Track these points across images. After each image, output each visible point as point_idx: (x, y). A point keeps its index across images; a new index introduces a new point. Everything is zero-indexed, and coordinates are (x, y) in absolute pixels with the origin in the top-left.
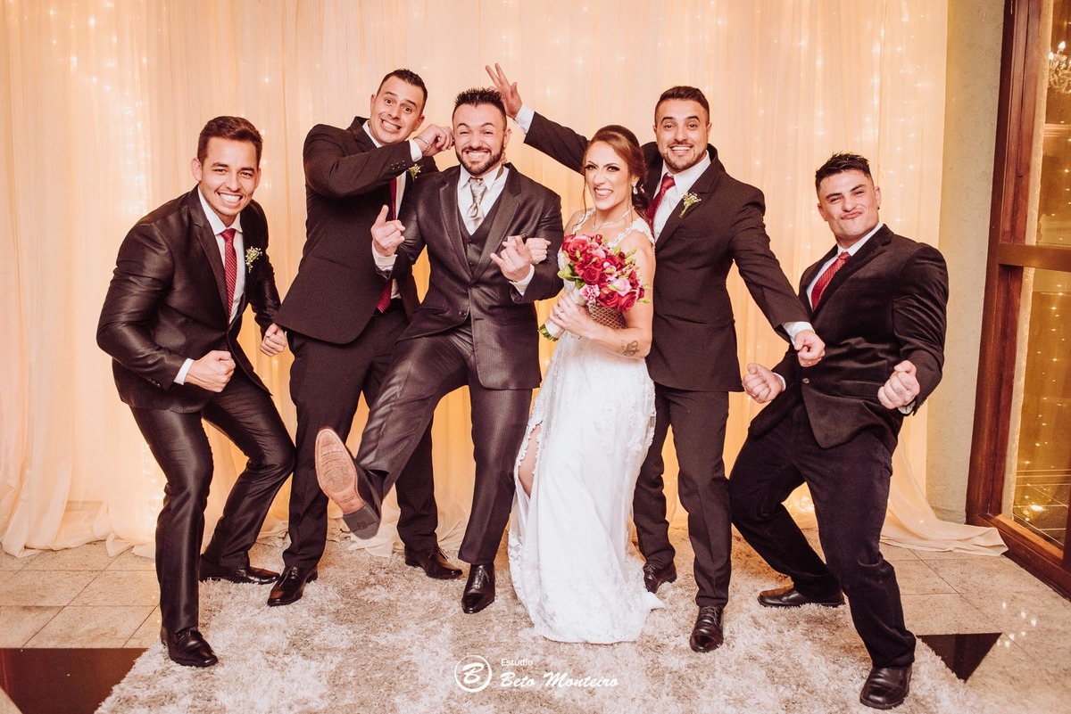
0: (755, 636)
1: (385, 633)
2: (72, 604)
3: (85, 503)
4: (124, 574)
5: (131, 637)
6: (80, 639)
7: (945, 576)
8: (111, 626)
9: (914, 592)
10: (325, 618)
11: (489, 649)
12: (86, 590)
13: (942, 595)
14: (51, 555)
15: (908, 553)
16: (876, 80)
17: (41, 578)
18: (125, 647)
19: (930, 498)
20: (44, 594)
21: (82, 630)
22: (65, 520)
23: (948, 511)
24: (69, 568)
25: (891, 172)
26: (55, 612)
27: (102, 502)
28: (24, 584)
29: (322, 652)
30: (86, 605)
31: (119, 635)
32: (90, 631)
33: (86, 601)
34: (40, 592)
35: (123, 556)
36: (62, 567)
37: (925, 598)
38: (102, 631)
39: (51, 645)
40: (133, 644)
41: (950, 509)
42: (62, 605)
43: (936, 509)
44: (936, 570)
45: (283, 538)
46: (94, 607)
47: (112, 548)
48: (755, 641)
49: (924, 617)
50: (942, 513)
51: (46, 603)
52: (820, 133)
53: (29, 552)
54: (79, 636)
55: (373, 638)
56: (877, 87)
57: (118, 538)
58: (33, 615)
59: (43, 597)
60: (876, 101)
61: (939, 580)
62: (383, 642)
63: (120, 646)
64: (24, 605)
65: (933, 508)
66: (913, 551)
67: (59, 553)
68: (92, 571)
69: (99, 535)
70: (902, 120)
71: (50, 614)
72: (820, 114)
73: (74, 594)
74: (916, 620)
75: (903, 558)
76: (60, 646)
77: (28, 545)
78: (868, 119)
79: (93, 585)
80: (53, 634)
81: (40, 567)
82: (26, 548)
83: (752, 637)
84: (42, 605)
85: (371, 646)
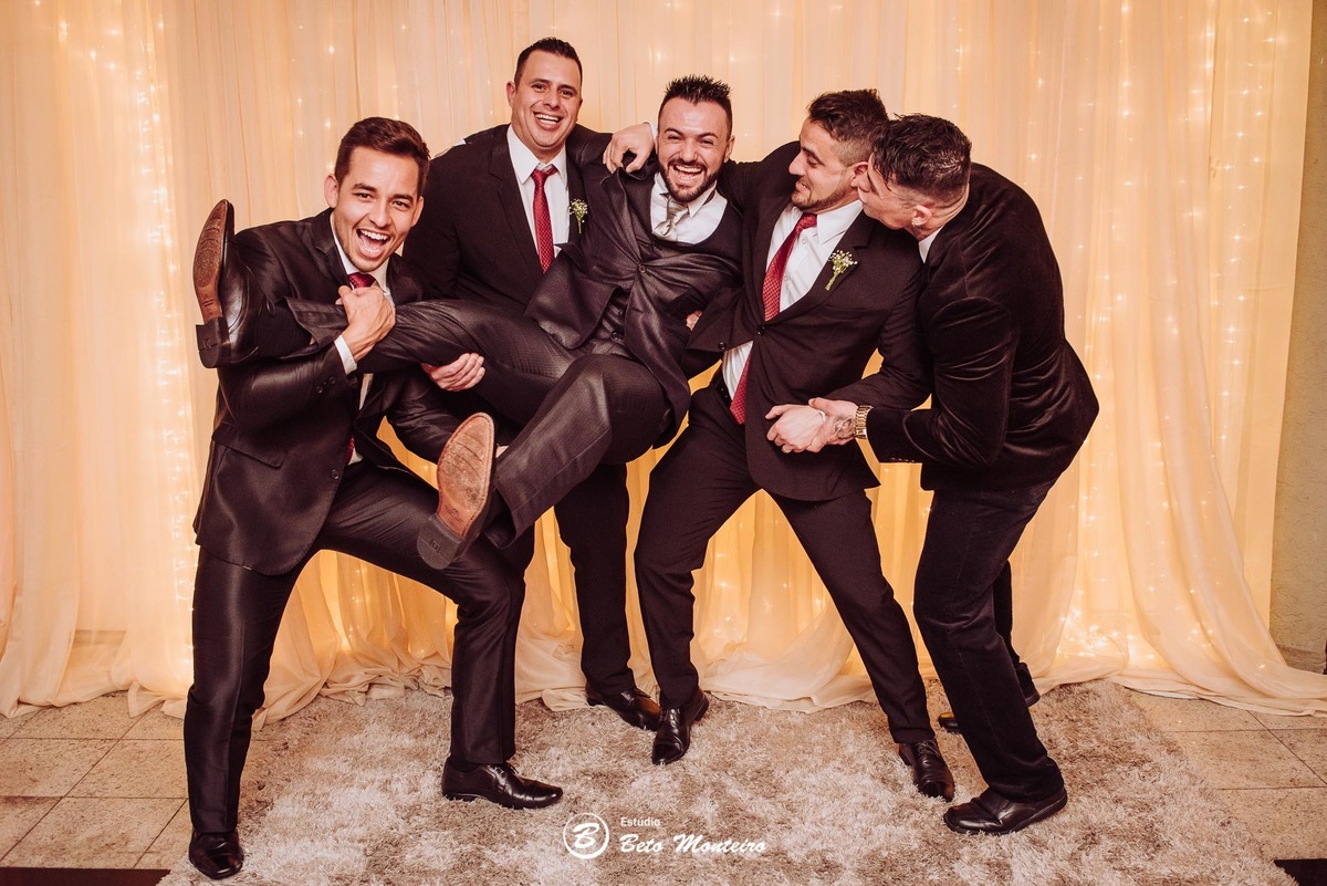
0: (1038, 861)
1: (504, 846)
2: (72, 794)
3: (102, 632)
4: (148, 746)
5: (147, 851)
6: (76, 853)
7: (1305, 758)
8: (121, 831)
9: (1263, 785)
10: (422, 821)
11: (651, 878)
12: (94, 771)
13: (1306, 790)
14: (51, 714)
15: (1247, 717)
16: (1210, 34)
17: (36, 751)
18: (137, 868)
19: (1273, 633)
20: (36, 777)
21: (80, 838)
22: (72, 662)
23: (1300, 652)
24: (74, 736)
25: (1228, 167)
26: (47, 805)
27: (125, 632)
28: (12, 760)
29: (416, 878)
30: (92, 796)
31: (131, 847)
32: (91, 840)
33: (92, 788)
34: (31, 774)
35: (148, 717)
36: (66, 733)
37: (1281, 794)
38: (108, 841)
39: (36, 862)
40: (149, 863)
41: (1302, 648)
42: (58, 795)
43: (1282, 649)
44: (1291, 747)
45: (366, 693)
46: (101, 798)
47: (135, 703)
48: (1039, 871)
49: (1283, 829)
50: (1294, 657)
51: (38, 792)
52: (1126, 113)
53: (23, 709)
54: (75, 848)
55: (488, 852)
56: (1210, 45)
57: (142, 689)
58: (18, 811)
59: (34, 781)
60: (1209, 65)
61: (1298, 765)
62: (501, 862)
63: (130, 866)
64: (7, 794)
65: (1278, 647)
66: (1255, 715)
67: (64, 711)
68: (104, 740)
69: (120, 683)
70: (1246, 92)
71: (40, 810)
72: (1126, 84)
73: (77, 778)
74: (1272, 832)
75: (1241, 726)
76: (47, 865)
77: (22, 700)
78: (1195, 92)
79: (104, 764)
80: (41, 843)
81: (36, 734)
82: (20, 702)
83: (1033, 863)
84: (31, 795)
85: (484, 866)
